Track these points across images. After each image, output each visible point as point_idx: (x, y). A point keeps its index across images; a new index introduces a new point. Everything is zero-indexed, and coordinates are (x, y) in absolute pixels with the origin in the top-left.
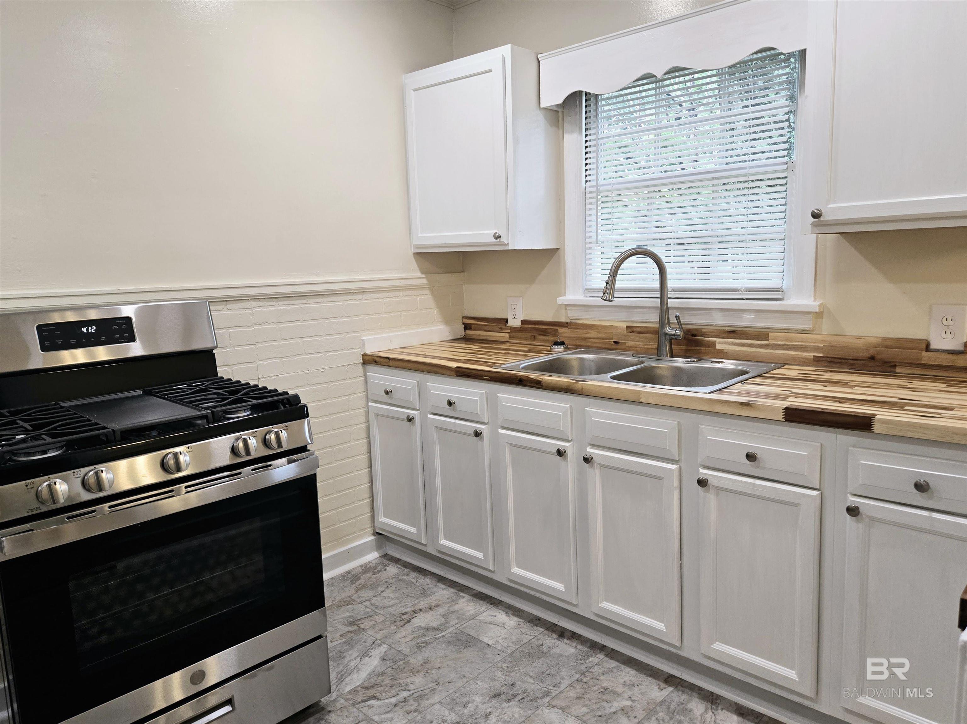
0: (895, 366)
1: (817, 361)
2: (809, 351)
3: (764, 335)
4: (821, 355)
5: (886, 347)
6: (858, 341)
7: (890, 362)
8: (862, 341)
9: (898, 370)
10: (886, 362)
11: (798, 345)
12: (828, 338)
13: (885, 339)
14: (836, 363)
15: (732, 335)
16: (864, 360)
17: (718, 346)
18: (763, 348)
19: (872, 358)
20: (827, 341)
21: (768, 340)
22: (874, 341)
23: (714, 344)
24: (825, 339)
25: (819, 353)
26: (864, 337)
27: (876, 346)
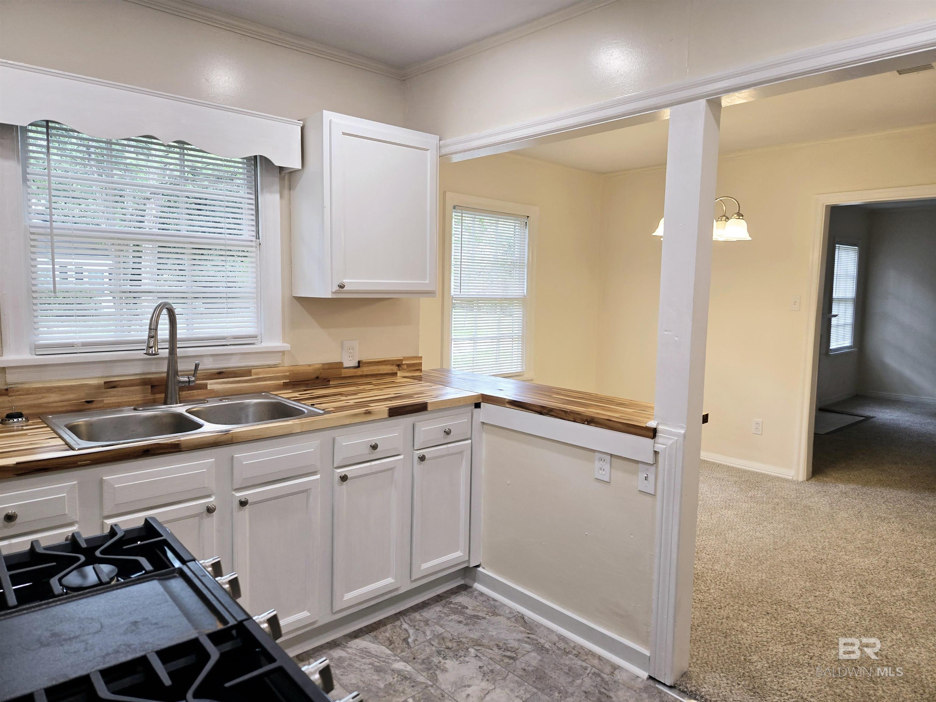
0: (329, 381)
1: (286, 386)
2: (279, 380)
3: (247, 372)
4: (288, 381)
5: (324, 369)
6: (308, 368)
7: (326, 379)
8: (312, 367)
9: (331, 383)
10: (325, 379)
11: (273, 376)
12: (292, 368)
13: (323, 364)
14: (297, 385)
15: (221, 376)
16: (313, 380)
17: (209, 387)
18: (247, 383)
19: (317, 378)
20: (292, 370)
21: (251, 376)
22: (318, 366)
23: (205, 386)
24: (291, 369)
25: (286, 380)
26: (313, 365)
27: (319, 369)
